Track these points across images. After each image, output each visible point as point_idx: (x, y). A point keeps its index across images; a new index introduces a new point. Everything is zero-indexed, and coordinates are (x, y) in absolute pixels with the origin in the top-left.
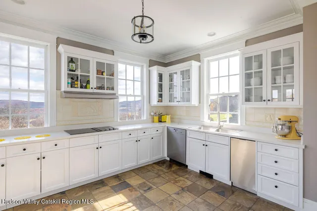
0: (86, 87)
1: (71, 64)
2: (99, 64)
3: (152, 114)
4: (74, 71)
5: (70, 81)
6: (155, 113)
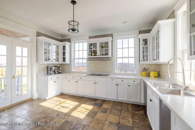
1: (91, 46)
2: (101, 43)
3: (141, 70)
4: (92, 49)
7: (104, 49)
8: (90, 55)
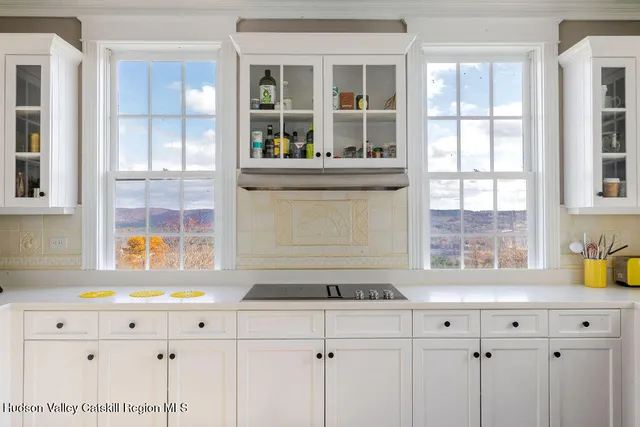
0: (304, 154)
1: (263, 88)
3: (576, 248)
4: (272, 107)
5: (259, 139)
6: (592, 246)
7: (364, 112)
8: (259, 151)
